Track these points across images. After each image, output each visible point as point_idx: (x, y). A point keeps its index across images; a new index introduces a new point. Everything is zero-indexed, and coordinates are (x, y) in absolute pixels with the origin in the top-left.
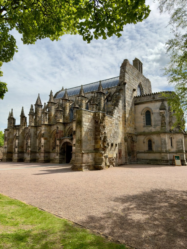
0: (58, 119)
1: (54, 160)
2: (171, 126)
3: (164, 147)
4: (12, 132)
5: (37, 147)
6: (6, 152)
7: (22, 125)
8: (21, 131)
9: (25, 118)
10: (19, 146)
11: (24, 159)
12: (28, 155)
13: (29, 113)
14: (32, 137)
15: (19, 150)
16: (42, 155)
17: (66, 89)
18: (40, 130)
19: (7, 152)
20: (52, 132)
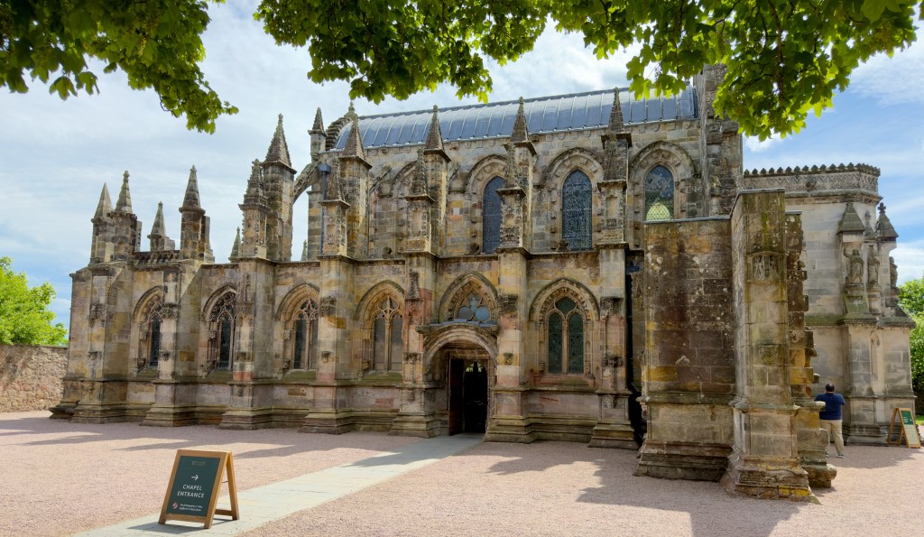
0: (418, 238)
1: (397, 419)
2: (874, 296)
3: (862, 377)
4: (127, 281)
5: (277, 356)
6: (99, 376)
7: (189, 255)
8: (188, 279)
9: (203, 222)
10: (179, 351)
11: (197, 409)
12: (241, 394)
13: (245, 201)
14: (258, 313)
15: (178, 369)
16: (327, 395)
17: (435, 107)
18: (290, 280)
19: (105, 375)
20: (362, 295)
